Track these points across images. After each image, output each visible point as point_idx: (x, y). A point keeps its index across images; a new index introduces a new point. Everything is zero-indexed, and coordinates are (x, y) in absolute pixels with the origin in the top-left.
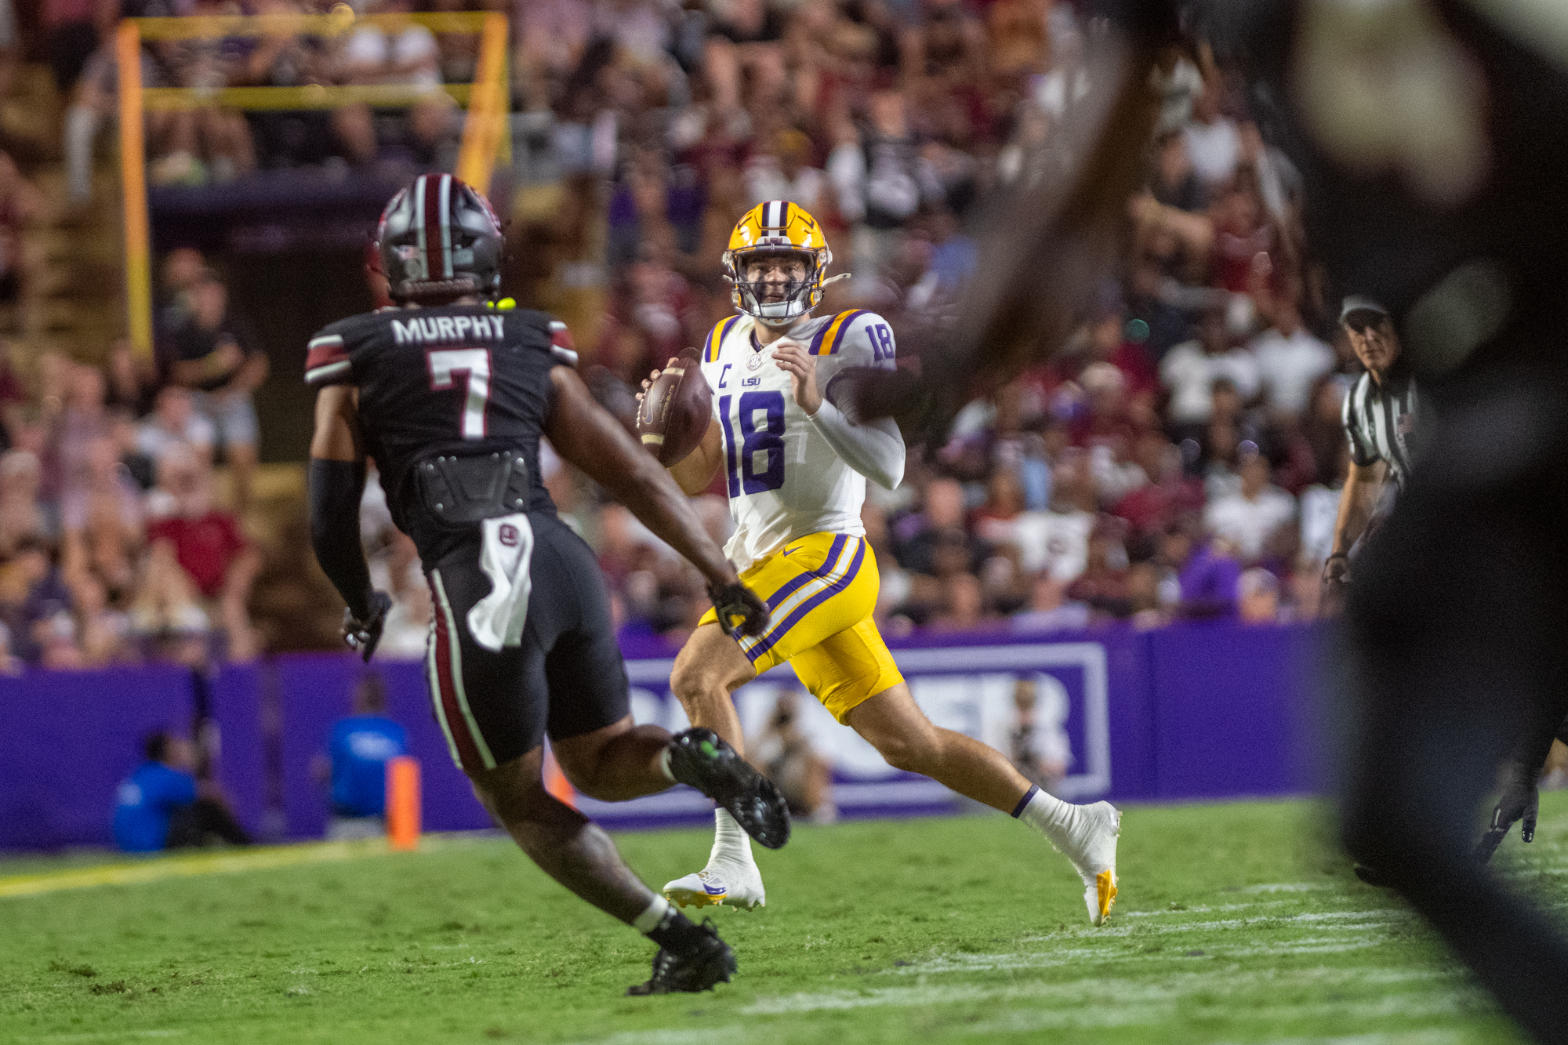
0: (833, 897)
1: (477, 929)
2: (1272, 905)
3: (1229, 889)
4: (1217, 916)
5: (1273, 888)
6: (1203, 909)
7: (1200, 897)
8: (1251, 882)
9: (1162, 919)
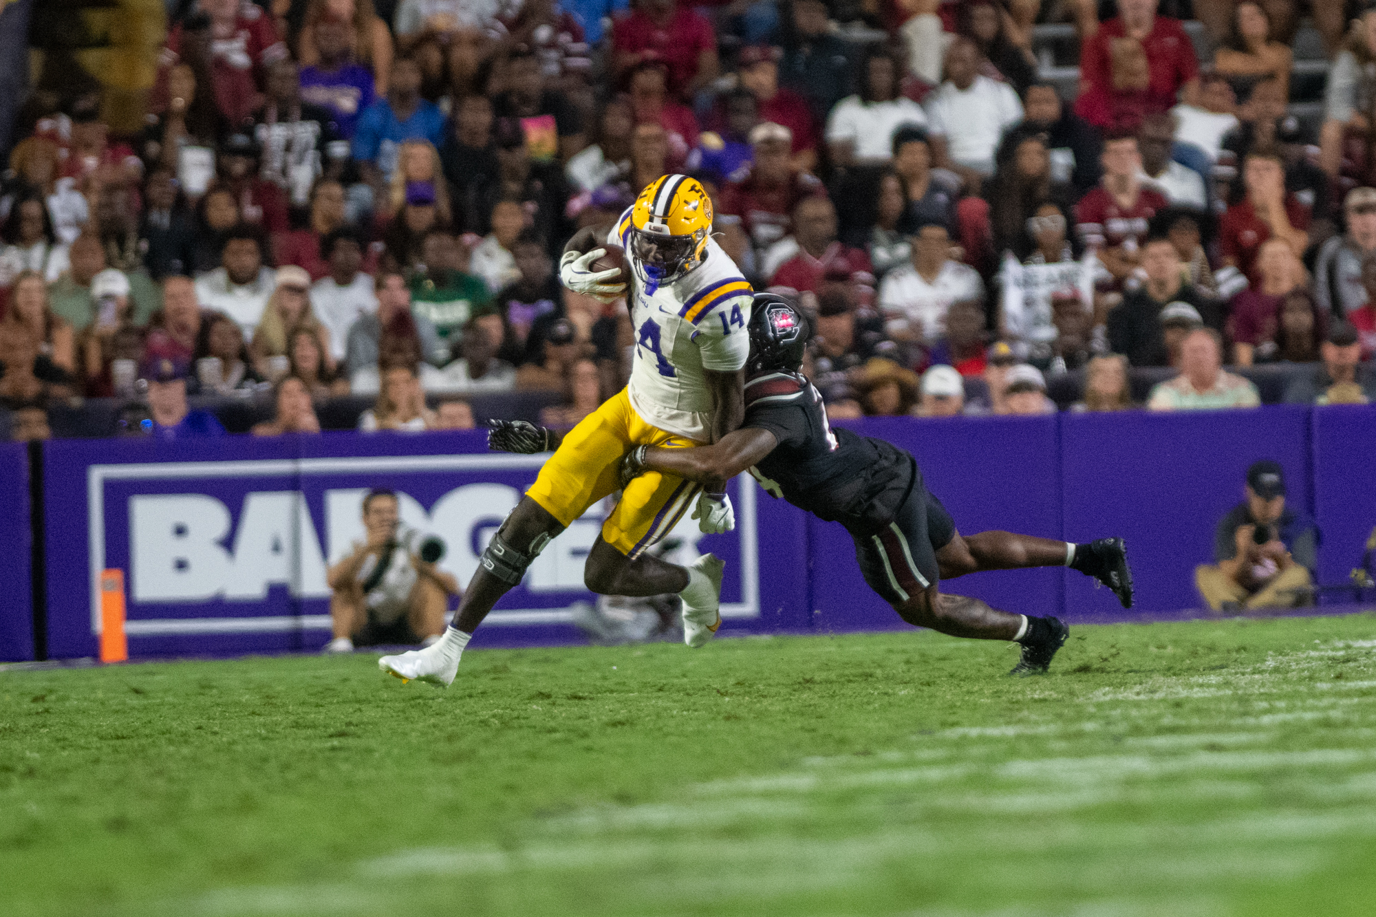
0: (450, 738)
1: (31, 773)
2: (976, 751)
3: (922, 732)
4: (911, 764)
5: (974, 732)
6: (893, 755)
7: (888, 741)
8: (944, 724)
9: (849, 768)
